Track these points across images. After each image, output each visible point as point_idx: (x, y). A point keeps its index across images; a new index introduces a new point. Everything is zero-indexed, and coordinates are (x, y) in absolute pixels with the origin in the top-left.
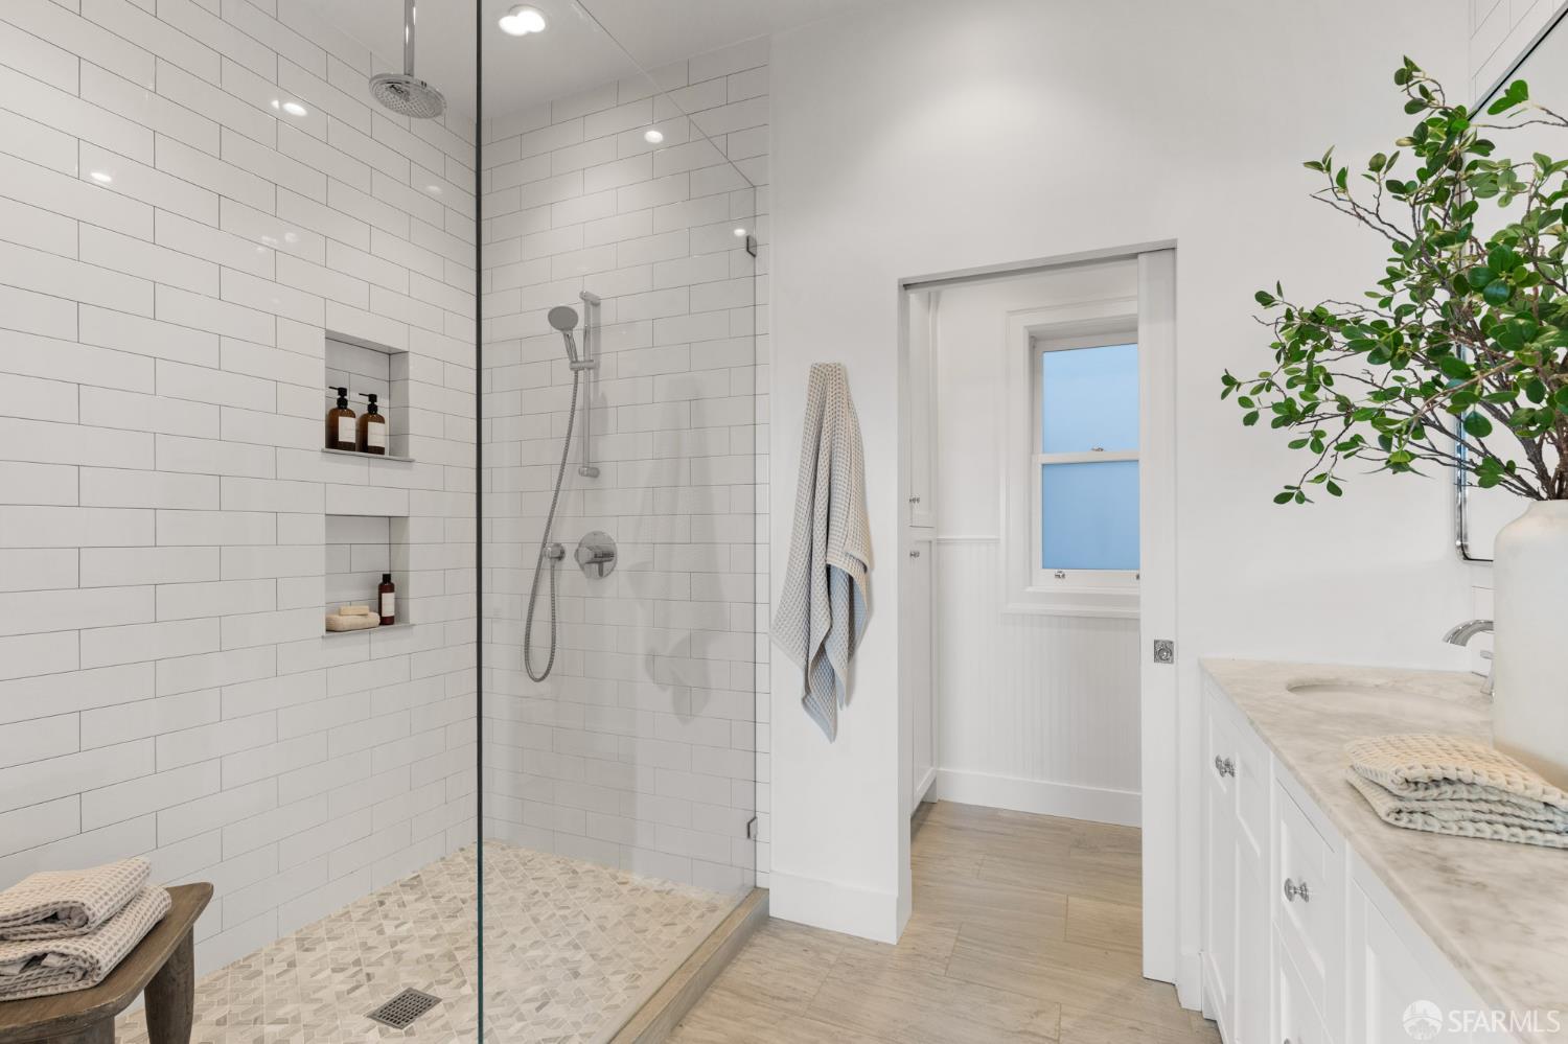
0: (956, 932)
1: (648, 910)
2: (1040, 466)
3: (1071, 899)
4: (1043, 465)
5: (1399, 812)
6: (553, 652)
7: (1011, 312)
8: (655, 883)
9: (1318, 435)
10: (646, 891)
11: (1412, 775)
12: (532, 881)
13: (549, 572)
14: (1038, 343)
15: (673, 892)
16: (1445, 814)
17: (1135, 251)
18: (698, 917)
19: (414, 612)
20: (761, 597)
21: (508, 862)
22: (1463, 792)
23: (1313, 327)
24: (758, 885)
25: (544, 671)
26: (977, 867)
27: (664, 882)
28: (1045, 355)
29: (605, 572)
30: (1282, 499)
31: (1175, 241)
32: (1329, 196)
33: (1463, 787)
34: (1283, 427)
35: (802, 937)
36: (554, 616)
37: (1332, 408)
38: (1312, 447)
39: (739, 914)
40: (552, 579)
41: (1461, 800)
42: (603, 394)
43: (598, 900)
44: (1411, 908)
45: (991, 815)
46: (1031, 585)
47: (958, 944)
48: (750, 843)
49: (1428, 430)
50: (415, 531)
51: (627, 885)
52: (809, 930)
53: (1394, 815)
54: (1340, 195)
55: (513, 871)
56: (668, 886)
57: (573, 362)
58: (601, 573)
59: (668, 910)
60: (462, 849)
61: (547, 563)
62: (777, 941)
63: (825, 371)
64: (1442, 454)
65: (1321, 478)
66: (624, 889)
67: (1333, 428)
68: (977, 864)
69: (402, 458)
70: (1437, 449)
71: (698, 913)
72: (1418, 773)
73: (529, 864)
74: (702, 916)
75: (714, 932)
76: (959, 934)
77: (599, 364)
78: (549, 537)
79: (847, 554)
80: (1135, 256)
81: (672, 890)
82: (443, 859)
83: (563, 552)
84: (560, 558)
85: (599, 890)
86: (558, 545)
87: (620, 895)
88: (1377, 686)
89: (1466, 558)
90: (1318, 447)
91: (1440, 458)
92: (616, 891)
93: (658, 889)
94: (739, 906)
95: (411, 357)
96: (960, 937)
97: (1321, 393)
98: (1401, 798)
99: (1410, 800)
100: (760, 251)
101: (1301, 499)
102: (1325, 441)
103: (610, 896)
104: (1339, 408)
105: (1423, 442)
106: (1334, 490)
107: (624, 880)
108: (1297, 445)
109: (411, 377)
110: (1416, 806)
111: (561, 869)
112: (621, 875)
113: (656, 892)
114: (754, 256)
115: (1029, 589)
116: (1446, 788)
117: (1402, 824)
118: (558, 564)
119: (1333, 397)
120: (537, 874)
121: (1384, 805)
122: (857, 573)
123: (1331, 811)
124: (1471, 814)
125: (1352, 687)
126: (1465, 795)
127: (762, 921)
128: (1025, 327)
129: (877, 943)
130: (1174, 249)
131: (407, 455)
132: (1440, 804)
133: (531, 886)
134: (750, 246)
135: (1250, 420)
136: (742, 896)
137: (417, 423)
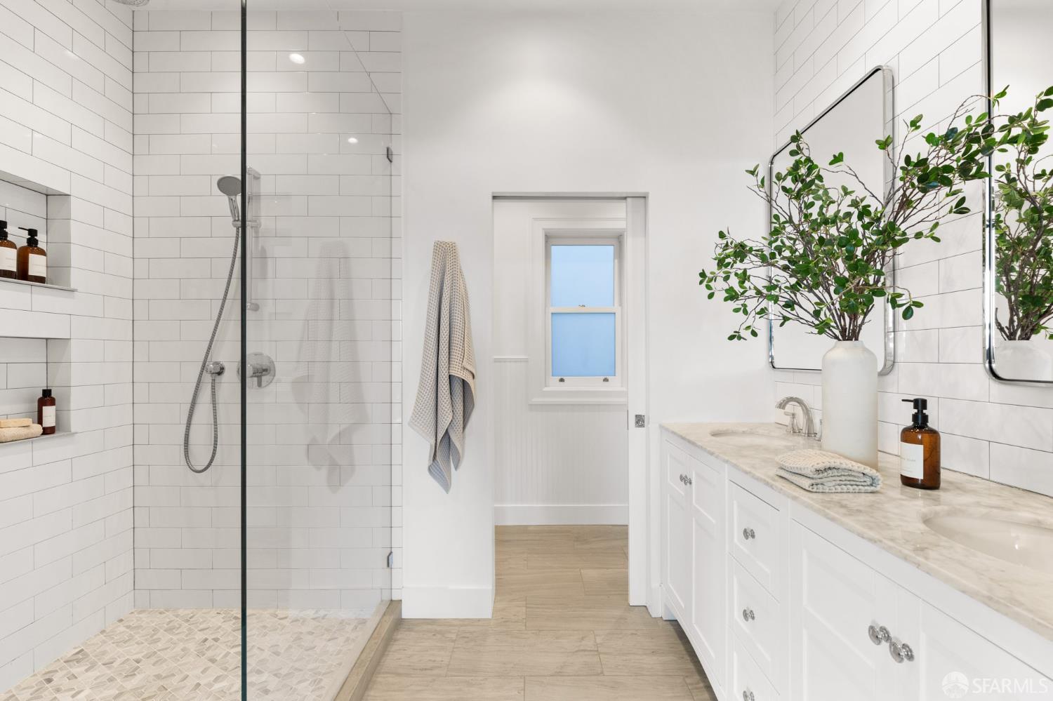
0: (524, 603)
1: (311, 633)
2: (550, 315)
3: (582, 571)
4: (552, 314)
5: (813, 485)
6: (215, 448)
7: (535, 219)
8: (311, 613)
9: (745, 306)
10: (304, 621)
11: (818, 467)
12: (199, 632)
13: (210, 385)
14: (550, 239)
15: (326, 617)
16: (829, 484)
17: (625, 195)
18: (352, 630)
19: (76, 420)
20: (396, 398)
21: (170, 622)
22: (836, 473)
23: (741, 251)
24: (393, 599)
25: (206, 464)
26: (526, 562)
27: (317, 612)
28: (553, 247)
29: (264, 384)
30: (731, 338)
31: (648, 193)
32: (756, 189)
33: (835, 470)
34: (729, 301)
35: (430, 627)
36: (215, 418)
37: (753, 293)
38: (743, 312)
39: (385, 621)
40: (213, 388)
41: (834, 476)
42: (262, 247)
43: (265, 635)
44: (842, 524)
45: (523, 530)
46: (546, 386)
47: (528, 610)
48: (388, 570)
49: (796, 306)
50: (76, 351)
51: (288, 619)
52: (432, 622)
53: (811, 487)
54: (761, 189)
55: (178, 628)
56: (322, 613)
57: (235, 221)
58: (260, 385)
59: (327, 630)
60: (121, 621)
61: (207, 378)
62: (413, 633)
63: (444, 246)
64: (801, 319)
65: (748, 327)
66: (284, 622)
67: (752, 304)
68: (525, 560)
69: (65, 288)
70: (800, 316)
71: (352, 626)
72: (821, 466)
73: (191, 620)
74: (356, 627)
75: (371, 636)
76: (526, 604)
77: (260, 223)
78: (209, 358)
79: (464, 368)
80: (625, 198)
81: (326, 615)
82: (103, 632)
83: (222, 369)
84: (219, 373)
85: (265, 627)
86: (217, 363)
87: (284, 627)
88: (744, 432)
89: (774, 367)
90: (745, 312)
91: (801, 320)
92: (279, 624)
93: (315, 616)
94: (384, 614)
95: (72, 199)
96: (528, 606)
97: (747, 284)
98: (812, 478)
99: (816, 479)
100: (394, 158)
101: (740, 338)
102: (749, 309)
103: (276, 630)
104: (756, 294)
105: (794, 312)
106: (754, 334)
107: (284, 616)
108: (736, 310)
109: (73, 217)
110: (819, 481)
111: (223, 618)
112: (280, 613)
113: (314, 619)
114: (391, 161)
115: (546, 389)
116: (830, 472)
117: (814, 490)
118: (218, 378)
119: (752, 287)
120: (202, 627)
121: (806, 483)
122: (469, 379)
123: (781, 489)
124: (838, 482)
125: (733, 433)
126: (836, 474)
127: (399, 623)
128: (544, 229)
129: (479, 620)
130: (645, 197)
131: (69, 284)
132: (828, 479)
133: (200, 636)
134: (389, 155)
135: (711, 296)
136: (384, 608)
137: (77, 257)
